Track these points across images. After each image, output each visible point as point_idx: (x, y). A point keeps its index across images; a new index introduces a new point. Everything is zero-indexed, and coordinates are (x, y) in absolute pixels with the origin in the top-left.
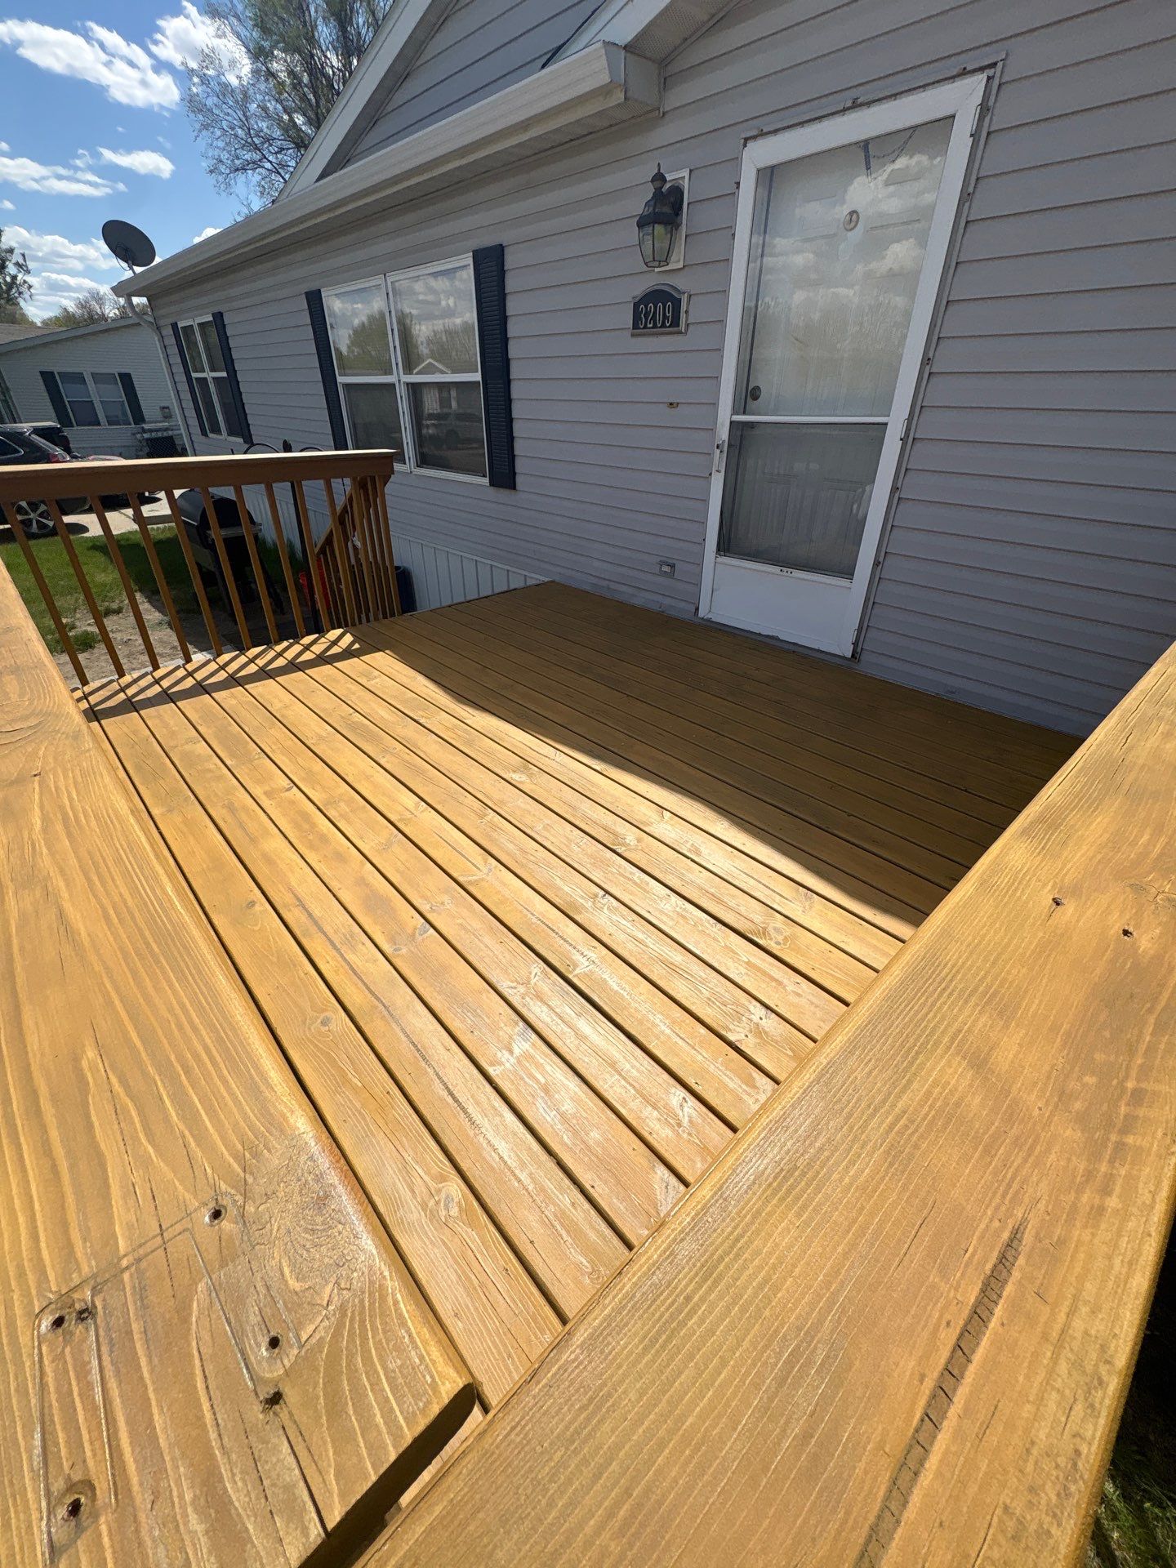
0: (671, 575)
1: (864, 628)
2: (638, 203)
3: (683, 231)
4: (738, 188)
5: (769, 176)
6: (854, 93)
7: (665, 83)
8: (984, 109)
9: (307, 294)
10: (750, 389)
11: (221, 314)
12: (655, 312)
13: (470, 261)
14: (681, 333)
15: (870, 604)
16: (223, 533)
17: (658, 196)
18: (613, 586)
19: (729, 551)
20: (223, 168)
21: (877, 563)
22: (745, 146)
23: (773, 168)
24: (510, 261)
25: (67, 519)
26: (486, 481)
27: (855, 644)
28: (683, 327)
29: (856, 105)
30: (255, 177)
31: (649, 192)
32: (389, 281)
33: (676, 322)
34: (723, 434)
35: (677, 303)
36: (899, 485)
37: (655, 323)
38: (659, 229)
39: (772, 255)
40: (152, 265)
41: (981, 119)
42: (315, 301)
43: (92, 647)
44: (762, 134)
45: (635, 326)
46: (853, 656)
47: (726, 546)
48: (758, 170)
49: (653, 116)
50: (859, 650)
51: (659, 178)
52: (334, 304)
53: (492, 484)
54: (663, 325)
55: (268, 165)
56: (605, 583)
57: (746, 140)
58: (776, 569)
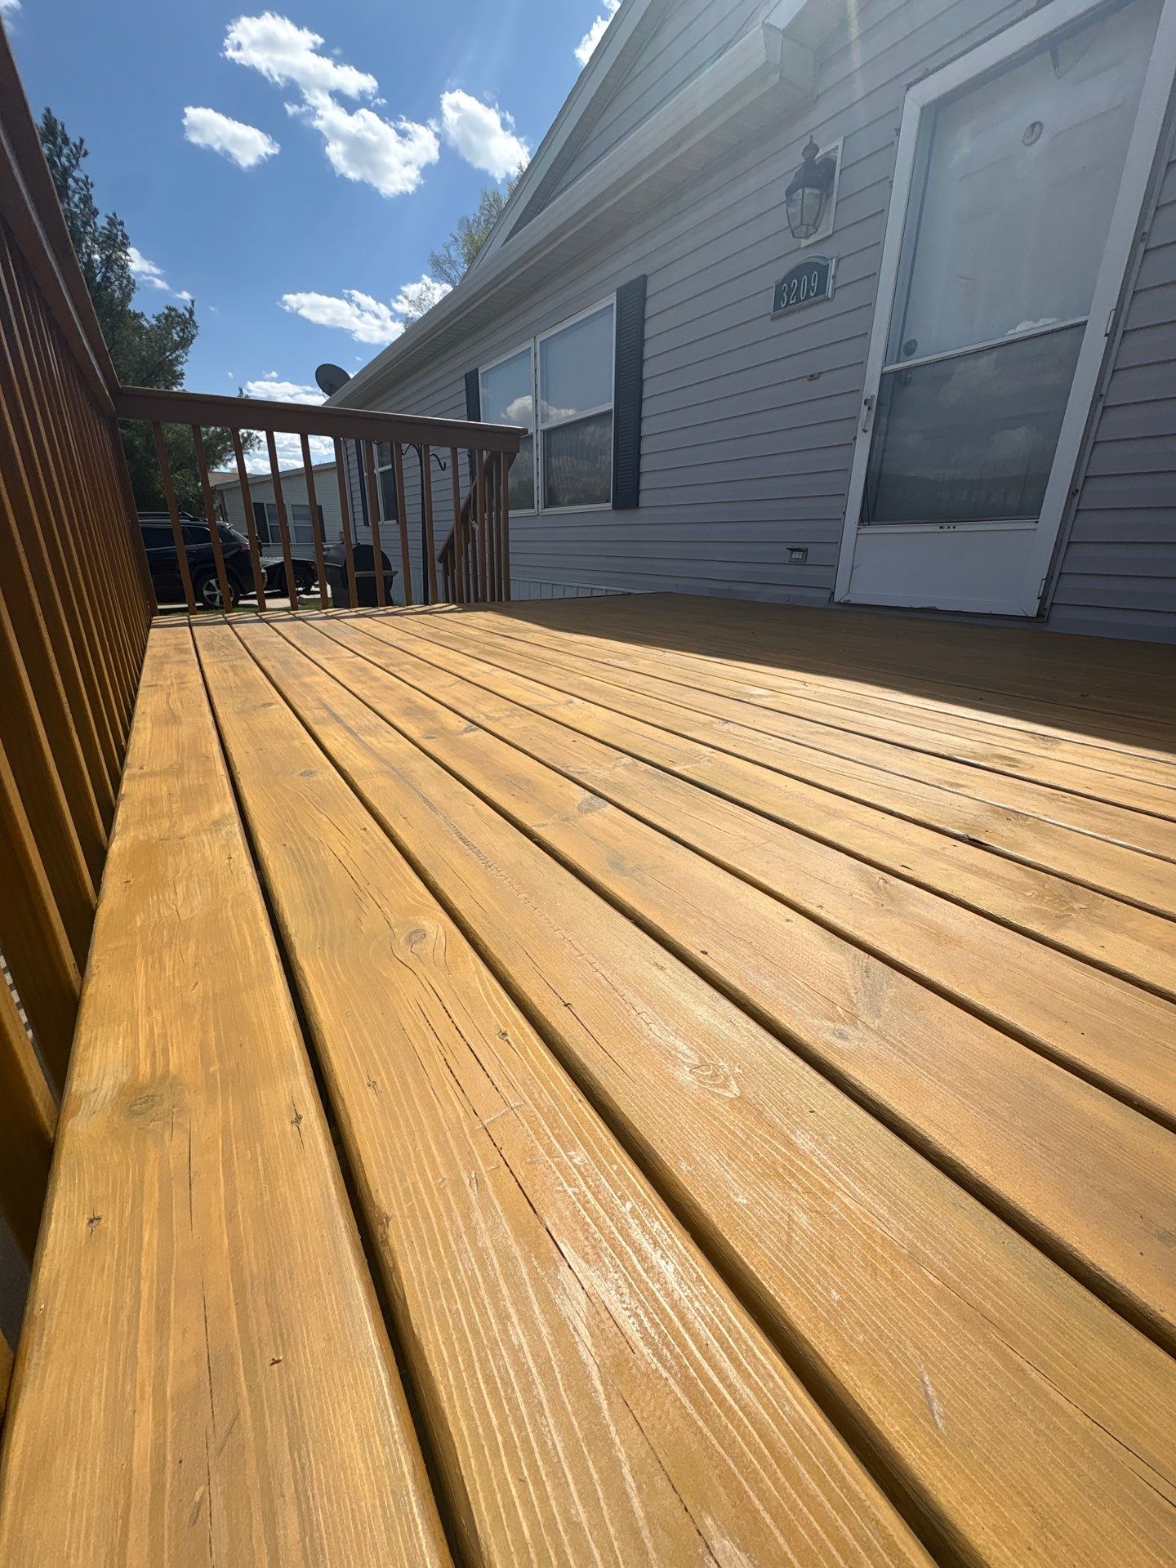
0: (802, 563)
1: (1056, 577)
3: (835, 198)
4: (898, 135)
7: (820, 69)
9: (467, 376)
10: (904, 343)
12: (798, 288)
13: (614, 301)
14: (827, 299)
15: (1063, 544)
16: (357, 574)
17: (809, 164)
18: (735, 587)
19: (873, 520)
21: (1073, 493)
22: (908, 90)
23: (938, 101)
24: (652, 288)
26: (609, 505)
27: (1042, 599)
28: (829, 293)
29: (1042, 4)
32: (538, 342)
33: (822, 291)
34: (872, 389)
35: (823, 271)
36: (1104, 392)
37: (798, 299)
42: (472, 379)
44: (927, 74)
45: (777, 308)
46: (1039, 615)
47: (870, 514)
48: (922, 110)
50: (1048, 606)
51: (812, 148)
53: (615, 507)
54: (808, 297)
56: (726, 586)
57: (909, 84)
58: (935, 528)
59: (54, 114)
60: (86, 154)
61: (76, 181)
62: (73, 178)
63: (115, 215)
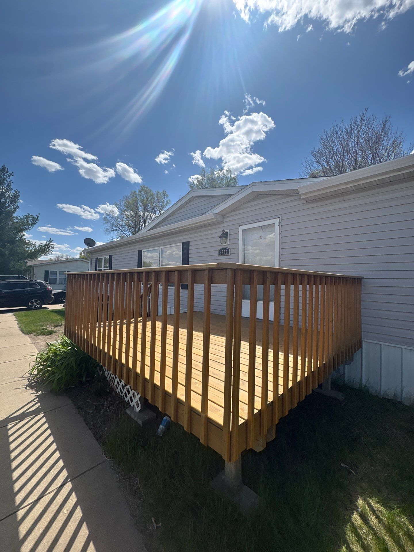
2: (220, 234)
3: (229, 238)
4: (239, 233)
5: (244, 231)
6: (258, 220)
7: (224, 218)
8: (280, 222)
9: (138, 251)
11: (112, 256)
12: (223, 252)
13: (182, 244)
17: (223, 233)
20: (108, 230)
23: (245, 229)
24: (190, 244)
25: (43, 306)
28: (230, 254)
29: (258, 222)
30: (116, 232)
31: (222, 233)
32: (161, 248)
33: (228, 253)
35: (228, 250)
37: (223, 254)
38: (224, 238)
39: (246, 251)
40: (95, 246)
41: (279, 224)
42: (140, 253)
43: (52, 334)
44: (242, 225)
45: (219, 254)
48: (242, 230)
49: (222, 222)
51: (223, 231)
52: (144, 254)
53: (182, 288)
54: (225, 254)
55: (120, 230)
57: (240, 226)
59: (5, 166)
60: (13, 175)
61: (7, 181)
62: (6, 180)
63: (17, 190)
